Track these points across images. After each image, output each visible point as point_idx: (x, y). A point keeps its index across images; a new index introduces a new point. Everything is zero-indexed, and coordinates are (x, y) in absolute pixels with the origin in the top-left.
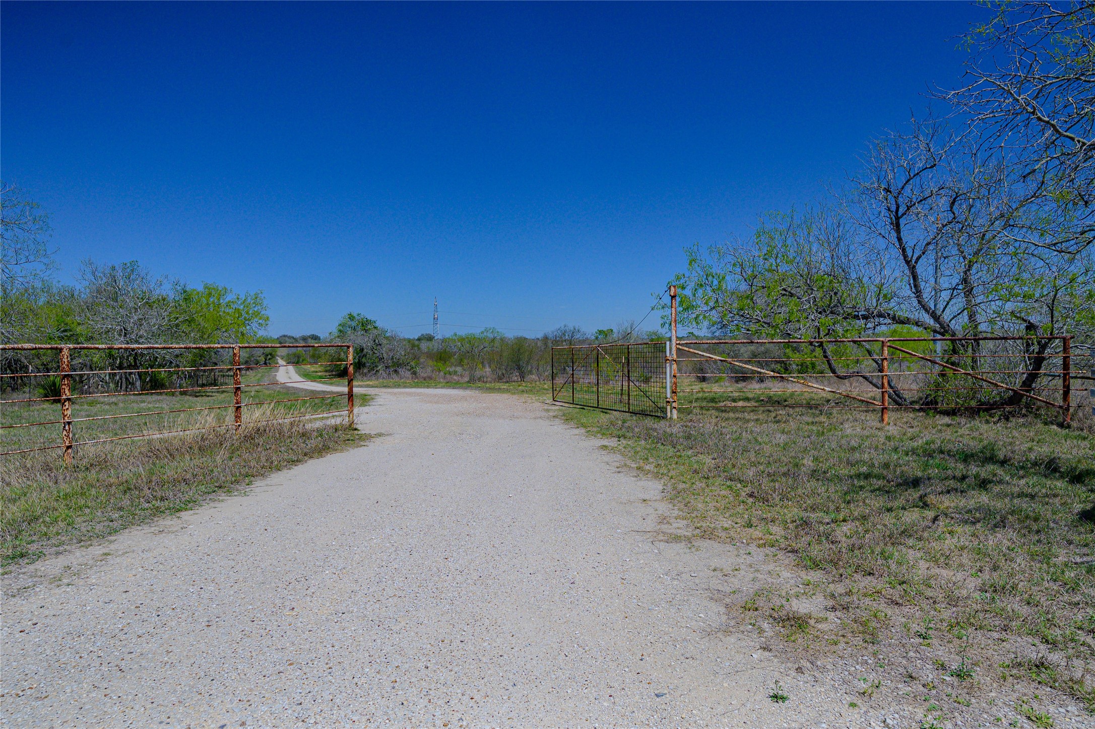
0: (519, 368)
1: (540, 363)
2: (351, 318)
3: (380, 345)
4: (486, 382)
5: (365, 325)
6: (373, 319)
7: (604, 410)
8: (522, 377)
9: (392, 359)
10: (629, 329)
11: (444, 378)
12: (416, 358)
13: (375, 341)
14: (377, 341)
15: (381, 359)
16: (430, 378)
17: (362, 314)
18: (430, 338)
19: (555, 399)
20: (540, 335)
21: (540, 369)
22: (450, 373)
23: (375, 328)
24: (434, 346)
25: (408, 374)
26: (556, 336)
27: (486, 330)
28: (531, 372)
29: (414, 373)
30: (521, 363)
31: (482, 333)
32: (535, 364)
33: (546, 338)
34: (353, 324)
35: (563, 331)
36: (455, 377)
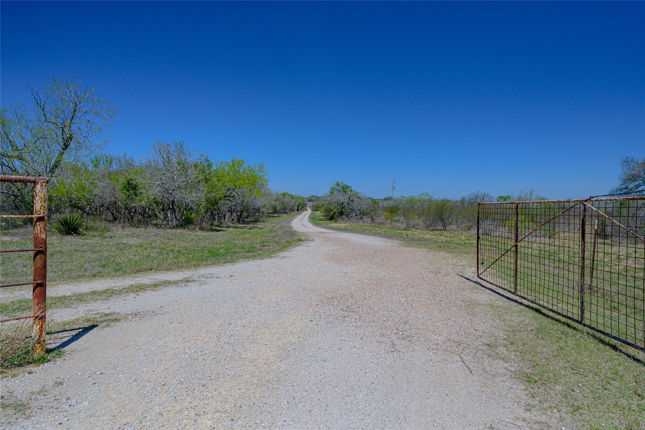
0: (442, 220)
1: (459, 217)
2: (338, 185)
3: (353, 201)
4: (418, 229)
5: (345, 189)
6: (350, 185)
7: (599, 335)
8: (445, 226)
9: (360, 210)
10: (529, 195)
11: (391, 224)
12: (374, 210)
13: (349, 199)
14: (351, 199)
15: (353, 210)
16: (382, 223)
17: (344, 182)
18: (390, 199)
19: (481, 276)
20: (459, 198)
21: (459, 221)
22: (395, 221)
23: (351, 191)
24: (391, 203)
25: (369, 220)
26: (471, 198)
27: (422, 194)
28: (451, 224)
29: (373, 220)
30: (444, 216)
31: (420, 195)
32: (454, 218)
33: (463, 200)
34: (339, 188)
35: (476, 195)
36: (398, 224)
